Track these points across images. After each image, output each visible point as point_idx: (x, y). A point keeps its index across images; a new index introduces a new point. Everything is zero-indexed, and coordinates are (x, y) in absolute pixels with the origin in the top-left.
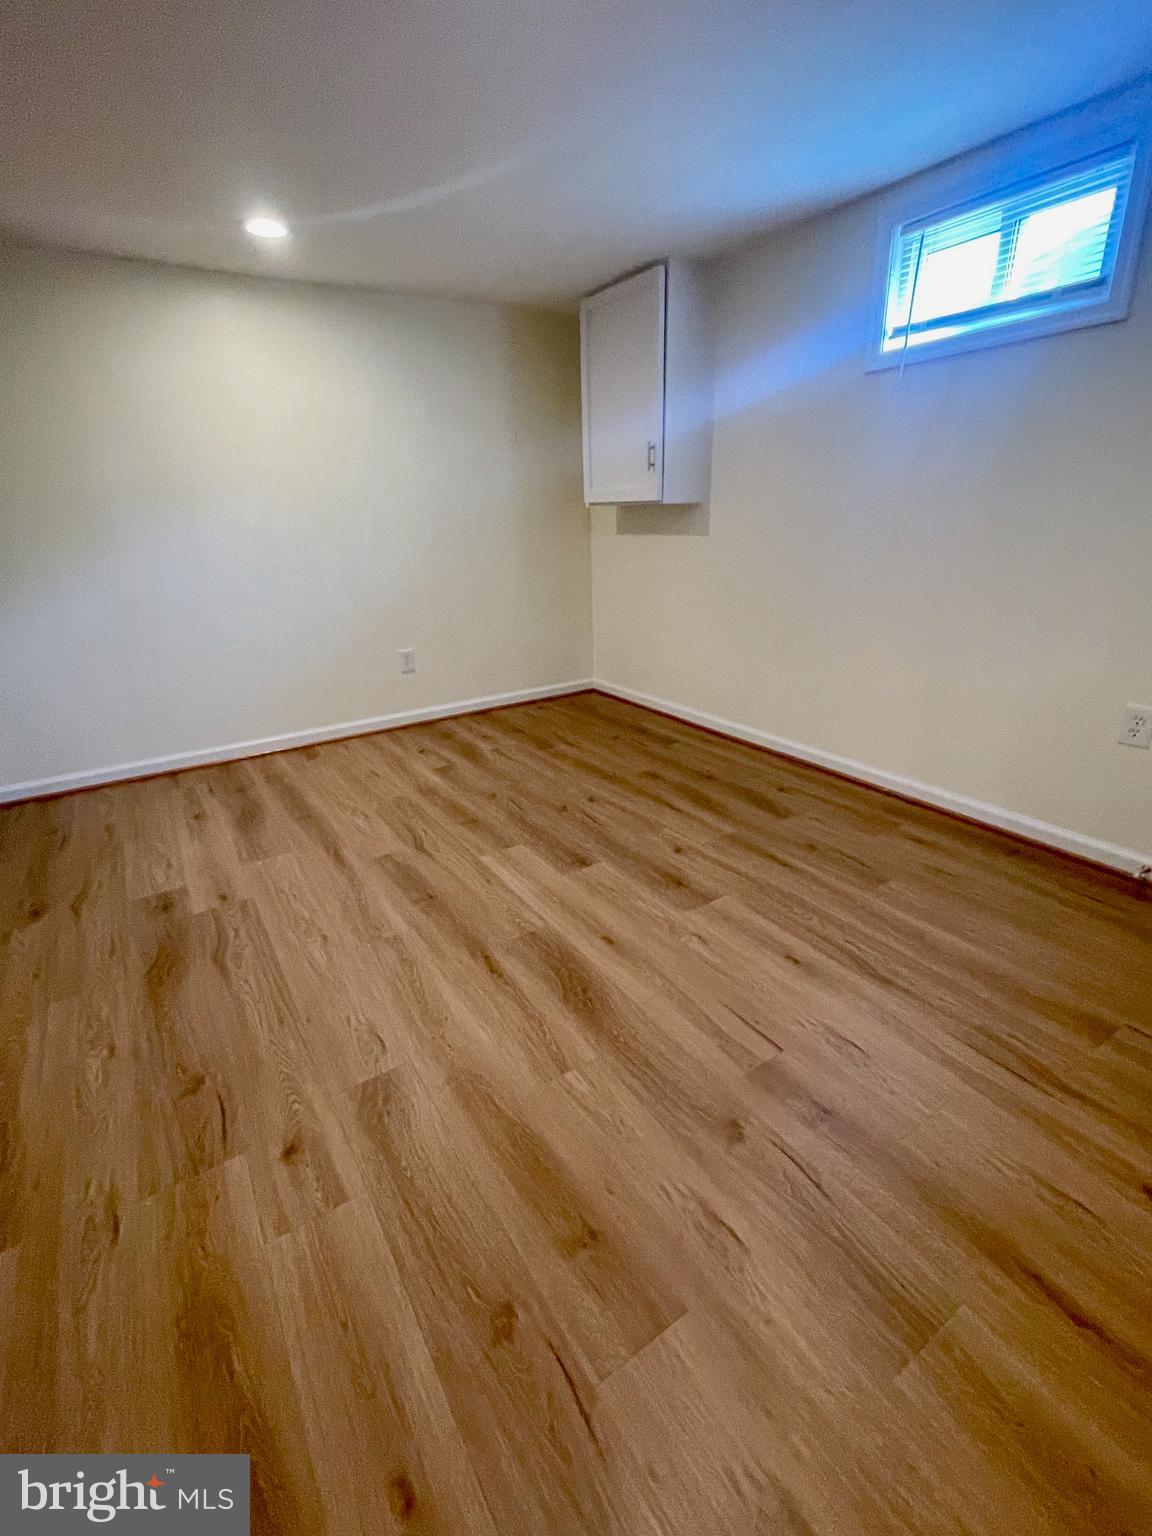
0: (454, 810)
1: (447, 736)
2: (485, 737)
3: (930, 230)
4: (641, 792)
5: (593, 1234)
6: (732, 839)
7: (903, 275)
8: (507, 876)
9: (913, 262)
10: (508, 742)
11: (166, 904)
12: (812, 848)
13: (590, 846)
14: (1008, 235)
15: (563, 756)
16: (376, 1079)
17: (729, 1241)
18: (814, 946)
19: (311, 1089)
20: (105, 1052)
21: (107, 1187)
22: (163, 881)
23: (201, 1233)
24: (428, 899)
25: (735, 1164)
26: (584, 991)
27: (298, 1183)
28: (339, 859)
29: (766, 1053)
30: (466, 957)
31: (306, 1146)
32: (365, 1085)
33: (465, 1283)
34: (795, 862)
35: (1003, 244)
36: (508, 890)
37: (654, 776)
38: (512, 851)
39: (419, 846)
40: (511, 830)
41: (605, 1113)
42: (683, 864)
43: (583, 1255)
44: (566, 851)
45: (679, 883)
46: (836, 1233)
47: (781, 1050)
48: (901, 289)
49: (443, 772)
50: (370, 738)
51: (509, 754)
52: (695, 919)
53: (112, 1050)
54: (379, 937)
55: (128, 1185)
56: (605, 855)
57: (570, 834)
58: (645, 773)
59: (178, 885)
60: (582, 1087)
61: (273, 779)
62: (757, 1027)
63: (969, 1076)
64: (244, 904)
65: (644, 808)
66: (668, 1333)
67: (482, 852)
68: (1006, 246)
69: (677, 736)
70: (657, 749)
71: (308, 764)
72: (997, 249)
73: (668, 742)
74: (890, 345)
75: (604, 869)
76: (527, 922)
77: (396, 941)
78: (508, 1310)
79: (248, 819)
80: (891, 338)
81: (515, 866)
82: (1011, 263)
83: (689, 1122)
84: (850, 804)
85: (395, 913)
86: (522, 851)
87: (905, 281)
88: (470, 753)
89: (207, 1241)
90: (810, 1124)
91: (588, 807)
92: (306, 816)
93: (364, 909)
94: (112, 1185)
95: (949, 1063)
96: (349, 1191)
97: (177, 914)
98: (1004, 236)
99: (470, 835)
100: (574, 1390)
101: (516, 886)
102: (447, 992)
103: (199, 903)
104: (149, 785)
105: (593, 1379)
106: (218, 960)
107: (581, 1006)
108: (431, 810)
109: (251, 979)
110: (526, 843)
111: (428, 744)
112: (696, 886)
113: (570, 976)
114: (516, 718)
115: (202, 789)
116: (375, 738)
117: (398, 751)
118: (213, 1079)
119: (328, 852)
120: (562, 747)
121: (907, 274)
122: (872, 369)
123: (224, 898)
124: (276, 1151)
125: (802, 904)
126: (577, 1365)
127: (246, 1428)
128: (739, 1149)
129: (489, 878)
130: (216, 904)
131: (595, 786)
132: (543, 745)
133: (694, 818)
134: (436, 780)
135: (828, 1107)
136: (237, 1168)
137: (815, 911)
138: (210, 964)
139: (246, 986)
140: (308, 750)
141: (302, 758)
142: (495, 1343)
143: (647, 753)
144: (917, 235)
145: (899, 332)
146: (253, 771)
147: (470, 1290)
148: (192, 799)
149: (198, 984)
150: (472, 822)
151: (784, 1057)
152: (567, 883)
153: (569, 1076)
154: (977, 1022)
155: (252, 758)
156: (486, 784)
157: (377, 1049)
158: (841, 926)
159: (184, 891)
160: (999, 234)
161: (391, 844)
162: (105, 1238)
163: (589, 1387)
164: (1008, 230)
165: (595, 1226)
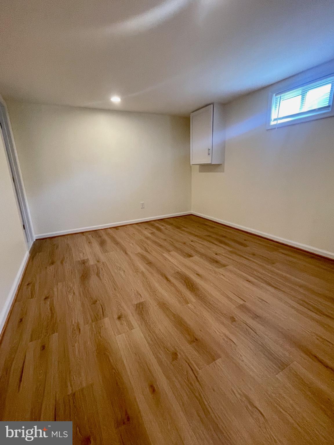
0: (155, 242)
1: (152, 225)
2: (163, 225)
3: (283, 95)
4: (205, 239)
5: (196, 339)
6: (231, 252)
7: (276, 106)
8: (170, 258)
9: (278, 103)
10: (168, 227)
11: (84, 262)
12: (254, 255)
13: (193, 252)
14: (304, 96)
15: (183, 230)
16: (140, 303)
17: (232, 343)
18: (255, 279)
19: (123, 304)
20: (72, 294)
21: (76, 321)
22: (82, 257)
23: (100, 333)
24: (150, 263)
25: (234, 327)
26: (192, 286)
27: (122, 324)
28: (126, 253)
29: (242, 302)
30: (160, 277)
31: (123, 316)
32: (137, 304)
33: (164, 348)
34: (250, 258)
35: (302, 98)
36: (170, 262)
37: (209, 236)
38: (171, 253)
39: (146, 251)
40: (171, 248)
41: (199, 314)
42: (218, 258)
43: (194, 344)
44: (186, 253)
45: (217, 262)
46: (260, 343)
47: (246, 302)
48: (275, 109)
49: (152, 233)
50: (132, 225)
51: (169, 229)
52: (221, 270)
53: (74, 293)
54: (138, 272)
55: (81, 322)
56: (196, 255)
57: (187, 250)
58: (207, 235)
59: (86, 258)
60: (192, 307)
61: (108, 234)
62: (239, 296)
63: (297, 310)
64: (103, 263)
65: (206, 243)
66: (217, 361)
67: (164, 253)
68: (303, 99)
69: (215, 226)
70: (209, 229)
71: (116, 231)
72: (300, 99)
73: (213, 228)
74: (273, 123)
75: (196, 258)
76: (176, 269)
77: (142, 273)
78: (176, 354)
79: (102, 243)
80: (273, 121)
81: (172, 256)
82: (304, 103)
83: (221, 317)
84: (265, 244)
85: (142, 266)
86: (173, 253)
87: (277, 107)
88: (159, 229)
89: (101, 335)
90: (253, 319)
91: (192, 243)
92: (117, 243)
93: (134, 265)
94: (77, 321)
95: (293, 307)
96: (134, 327)
97: (87, 264)
98: (302, 96)
99: (160, 249)
100: (193, 371)
101: (173, 261)
102: (157, 285)
103: (92, 262)
104: (76, 235)
105: (198, 370)
106: (98, 274)
107: (191, 289)
108: (149, 242)
109: (106, 279)
110: (175, 251)
111: (147, 227)
112: (221, 263)
113: (188, 282)
114: (171, 221)
115: (90, 236)
116: (133, 225)
117: (139, 228)
118: (99, 301)
119: (123, 251)
120: (183, 228)
121: (277, 106)
122: (269, 129)
123: (98, 261)
124: (116, 317)
125: (251, 268)
126: (194, 367)
127: (114, 372)
128: (234, 323)
129: (166, 259)
130: (96, 262)
131: (192, 238)
132: (179, 228)
133: (220, 246)
134: (150, 235)
135: (258, 315)
136: (106, 320)
137: (256, 270)
138: (96, 276)
139: (105, 281)
140: (116, 228)
141: (114, 229)
142: (173, 360)
143: (207, 230)
144: (279, 96)
145: (275, 120)
146: (103, 232)
147: (166, 349)
148: (88, 239)
149: (93, 280)
150: (161, 246)
151: (247, 304)
152: (187, 261)
153: (189, 305)
154: (300, 298)
155: (102, 229)
156: (163, 236)
157: (139, 296)
158: (262, 274)
159: (88, 259)
160: (301, 96)
161: (139, 250)
162: (77, 333)
163: (197, 371)
164: (303, 95)
165: (197, 338)
